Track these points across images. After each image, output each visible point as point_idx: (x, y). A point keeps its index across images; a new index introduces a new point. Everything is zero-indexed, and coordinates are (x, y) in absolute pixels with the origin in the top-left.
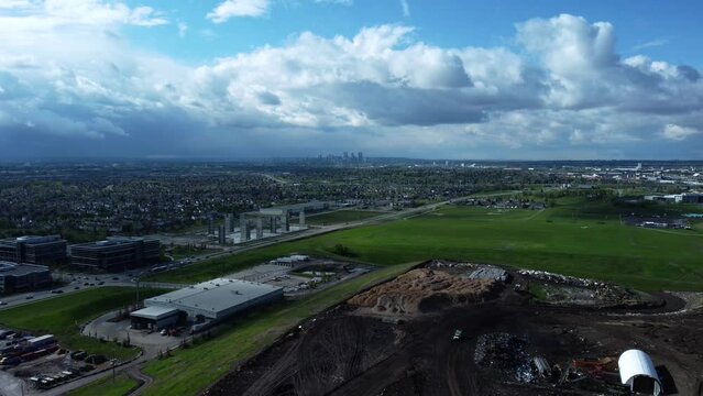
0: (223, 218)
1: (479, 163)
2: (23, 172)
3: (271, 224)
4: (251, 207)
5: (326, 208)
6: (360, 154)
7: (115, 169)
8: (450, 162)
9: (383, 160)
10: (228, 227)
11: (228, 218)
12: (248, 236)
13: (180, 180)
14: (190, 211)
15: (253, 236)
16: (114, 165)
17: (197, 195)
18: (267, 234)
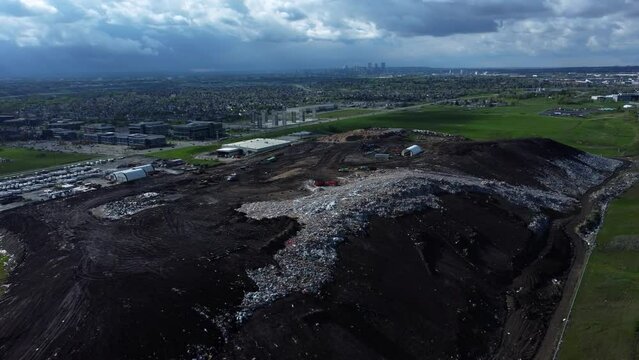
0: (260, 114)
1: (490, 71)
2: (101, 85)
3: (293, 117)
4: (281, 108)
5: (336, 108)
6: (383, 64)
7: (171, 82)
8: (465, 70)
9: (404, 70)
10: (264, 118)
11: (263, 113)
12: (277, 124)
13: (226, 89)
14: (237, 110)
15: (280, 123)
16: (170, 78)
17: (241, 100)
18: (289, 123)
